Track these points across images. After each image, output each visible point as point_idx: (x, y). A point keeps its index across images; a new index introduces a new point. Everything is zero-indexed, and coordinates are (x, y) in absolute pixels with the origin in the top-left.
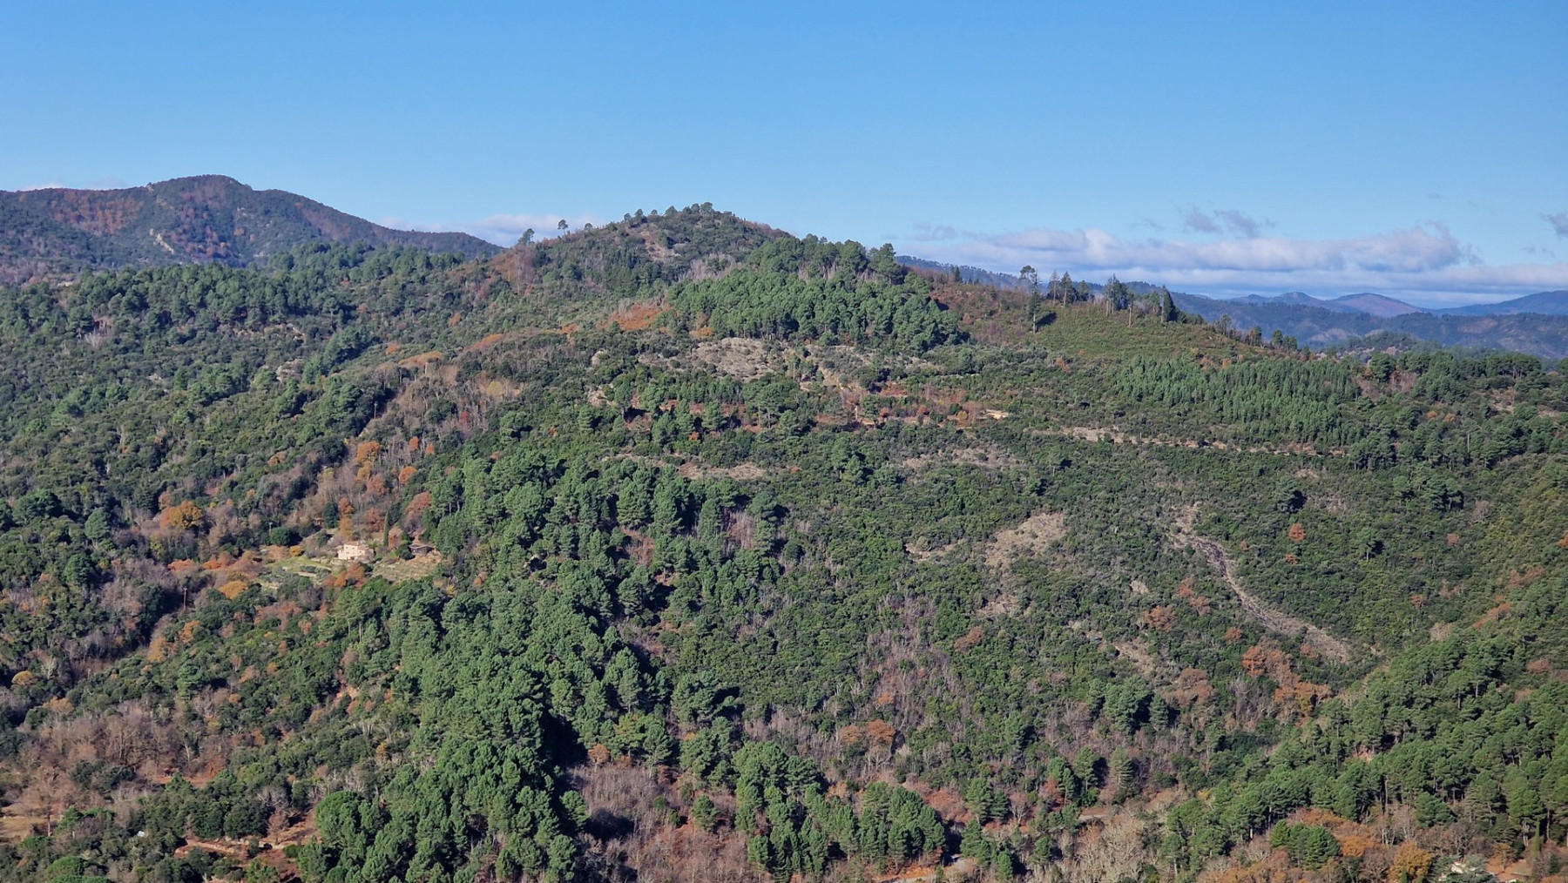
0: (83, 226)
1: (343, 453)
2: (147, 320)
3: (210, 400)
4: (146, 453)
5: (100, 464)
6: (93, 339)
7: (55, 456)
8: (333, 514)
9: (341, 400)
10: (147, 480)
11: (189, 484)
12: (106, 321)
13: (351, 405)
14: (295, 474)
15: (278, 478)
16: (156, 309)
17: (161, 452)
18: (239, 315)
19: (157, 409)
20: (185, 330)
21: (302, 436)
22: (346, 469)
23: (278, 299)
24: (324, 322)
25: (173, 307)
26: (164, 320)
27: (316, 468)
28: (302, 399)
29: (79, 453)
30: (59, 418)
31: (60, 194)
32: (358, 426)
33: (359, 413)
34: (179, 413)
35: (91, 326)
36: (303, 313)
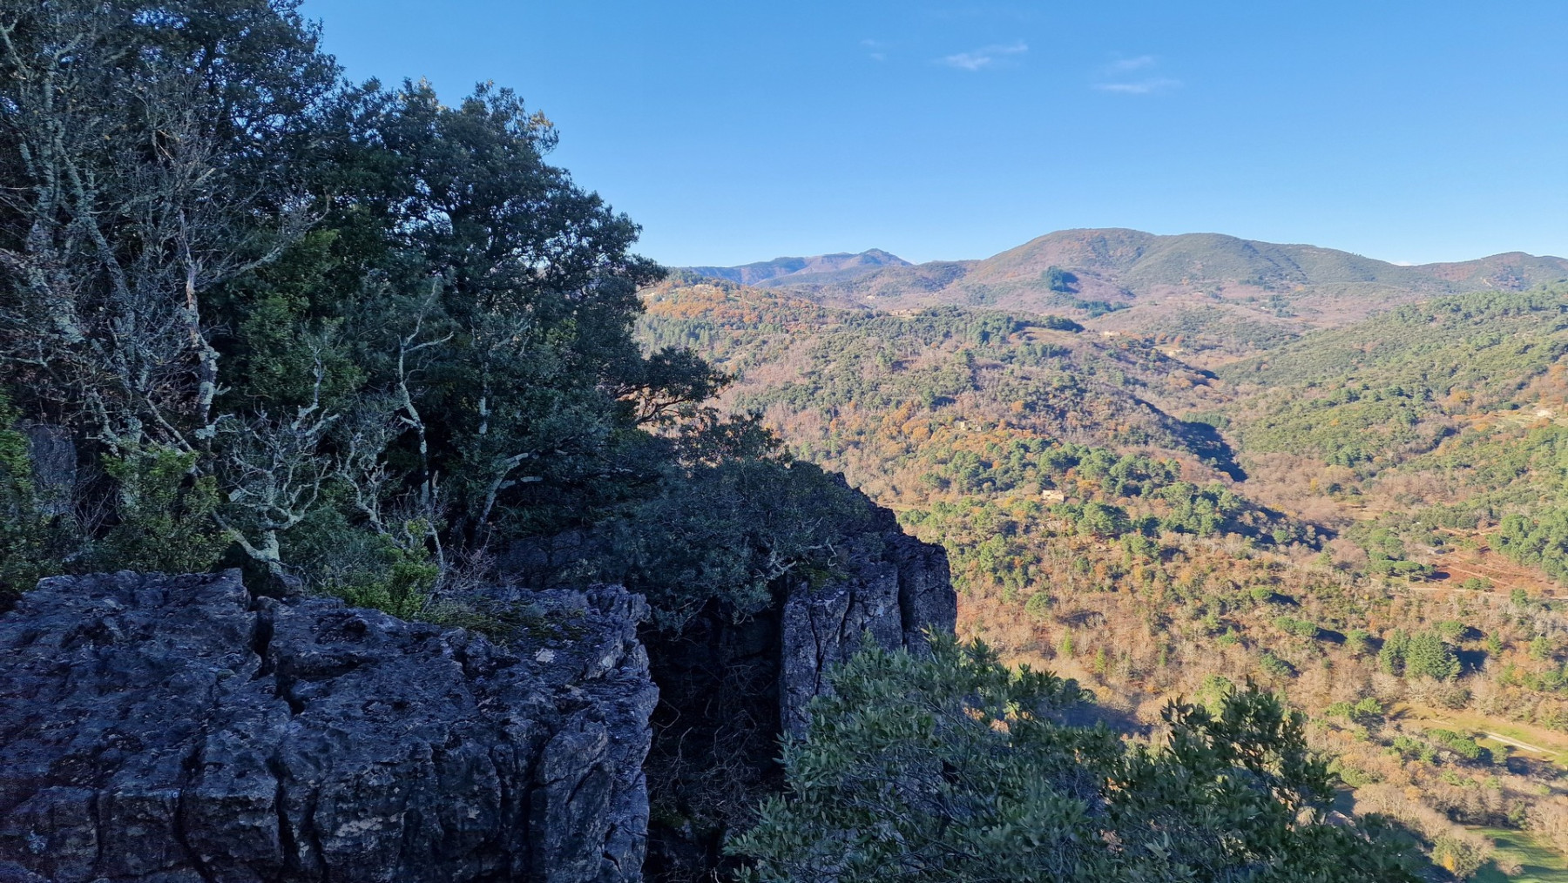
0: (1448, 278)
1: (1545, 370)
2: (1460, 315)
3: (1480, 349)
4: (1447, 370)
5: (1424, 376)
6: (1433, 324)
7: (1403, 372)
8: (1537, 396)
9: (1547, 347)
10: (1448, 382)
11: (1466, 383)
12: (1440, 317)
13: (1552, 349)
14: (1519, 380)
15: (1510, 381)
16: (1464, 310)
17: (1453, 371)
18: (1506, 312)
19: (1454, 353)
20: (1477, 319)
21: (1524, 363)
22: (1546, 377)
23: (1527, 304)
24: (1550, 313)
25: (1473, 310)
26: (1468, 316)
27: (1530, 377)
28: (1527, 347)
29: (1415, 371)
30: (1408, 356)
31: (1438, 265)
32: (1555, 358)
33: (1556, 353)
34: (1464, 354)
35: (1432, 319)
36: (1540, 309)
